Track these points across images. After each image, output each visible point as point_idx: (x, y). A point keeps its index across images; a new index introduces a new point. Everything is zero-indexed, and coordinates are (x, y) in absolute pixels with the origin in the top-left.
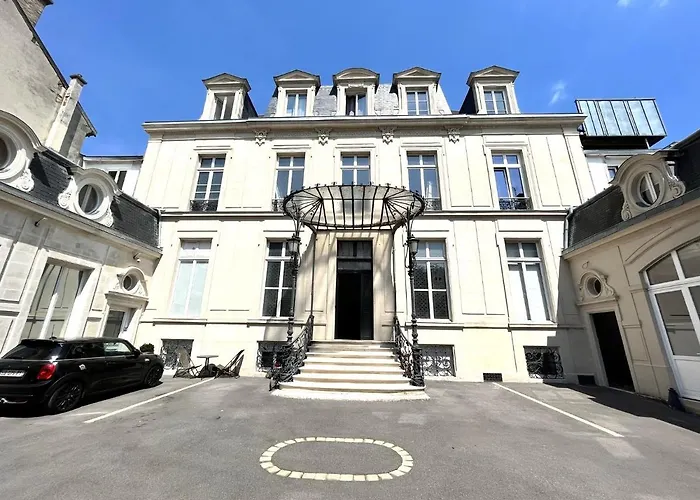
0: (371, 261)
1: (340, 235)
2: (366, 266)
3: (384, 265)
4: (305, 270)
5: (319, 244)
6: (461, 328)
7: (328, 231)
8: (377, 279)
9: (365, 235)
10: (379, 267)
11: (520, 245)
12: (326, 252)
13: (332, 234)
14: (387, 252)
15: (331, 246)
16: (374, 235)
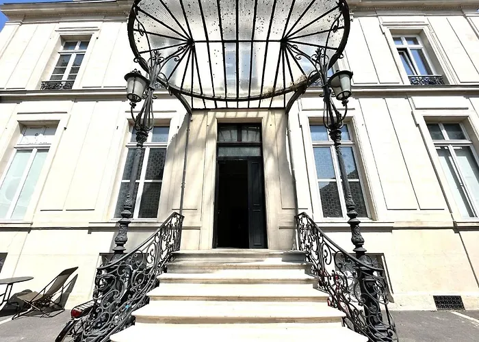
0: (260, 145)
1: (221, 115)
2: (255, 152)
3: (277, 150)
4: (174, 157)
5: (194, 126)
6: (390, 229)
7: (206, 110)
8: (270, 166)
9: (252, 115)
10: (271, 152)
11: (442, 127)
12: (203, 135)
13: (211, 114)
14: (280, 134)
15: (209, 127)
16: (263, 114)
